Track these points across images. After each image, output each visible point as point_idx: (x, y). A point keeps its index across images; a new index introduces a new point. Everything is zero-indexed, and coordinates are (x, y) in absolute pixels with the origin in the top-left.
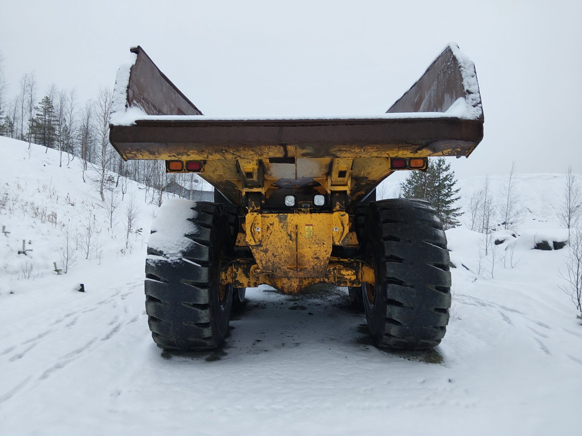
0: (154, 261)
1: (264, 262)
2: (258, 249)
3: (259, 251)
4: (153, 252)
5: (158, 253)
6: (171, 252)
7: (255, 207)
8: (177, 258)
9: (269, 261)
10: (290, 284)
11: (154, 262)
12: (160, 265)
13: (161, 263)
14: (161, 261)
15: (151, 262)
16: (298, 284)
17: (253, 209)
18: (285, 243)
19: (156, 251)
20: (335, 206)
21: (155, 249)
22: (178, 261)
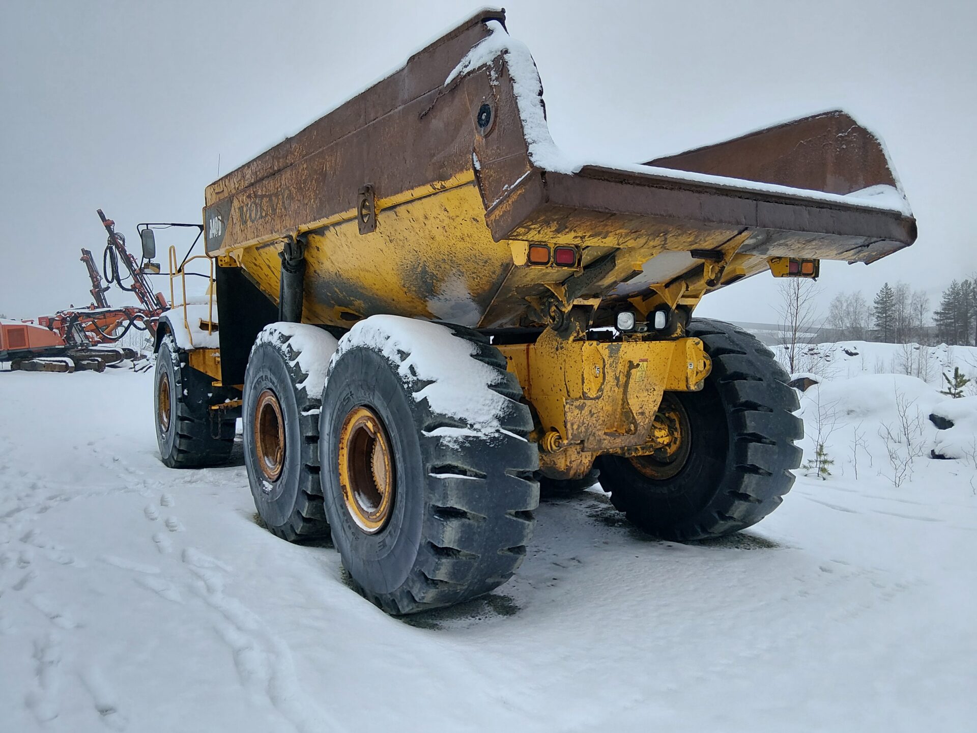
0: (455, 439)
1: (575, 427)
2: (572, 405)
3: (573, 407)
4: (447, 421)
5: (456, 423)
6: (481, 419)
7: (581, 332)
8: (493, 430)
9: (583, 423)
10: (579, 461)
11: (455, 442)
12: (467, 445)
13: (470, 442)
14: (467, 437)
15: (450, 442)
16: (590, 459)
17: (578, 335)
18: (609, 392)
19: (452, 418)
20: (676, 330)
21: (450, 415)
22: (497, 435)
